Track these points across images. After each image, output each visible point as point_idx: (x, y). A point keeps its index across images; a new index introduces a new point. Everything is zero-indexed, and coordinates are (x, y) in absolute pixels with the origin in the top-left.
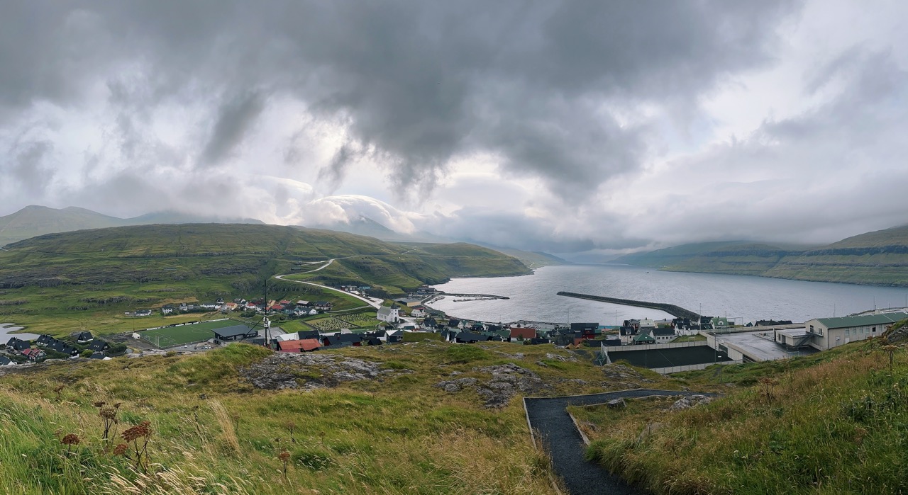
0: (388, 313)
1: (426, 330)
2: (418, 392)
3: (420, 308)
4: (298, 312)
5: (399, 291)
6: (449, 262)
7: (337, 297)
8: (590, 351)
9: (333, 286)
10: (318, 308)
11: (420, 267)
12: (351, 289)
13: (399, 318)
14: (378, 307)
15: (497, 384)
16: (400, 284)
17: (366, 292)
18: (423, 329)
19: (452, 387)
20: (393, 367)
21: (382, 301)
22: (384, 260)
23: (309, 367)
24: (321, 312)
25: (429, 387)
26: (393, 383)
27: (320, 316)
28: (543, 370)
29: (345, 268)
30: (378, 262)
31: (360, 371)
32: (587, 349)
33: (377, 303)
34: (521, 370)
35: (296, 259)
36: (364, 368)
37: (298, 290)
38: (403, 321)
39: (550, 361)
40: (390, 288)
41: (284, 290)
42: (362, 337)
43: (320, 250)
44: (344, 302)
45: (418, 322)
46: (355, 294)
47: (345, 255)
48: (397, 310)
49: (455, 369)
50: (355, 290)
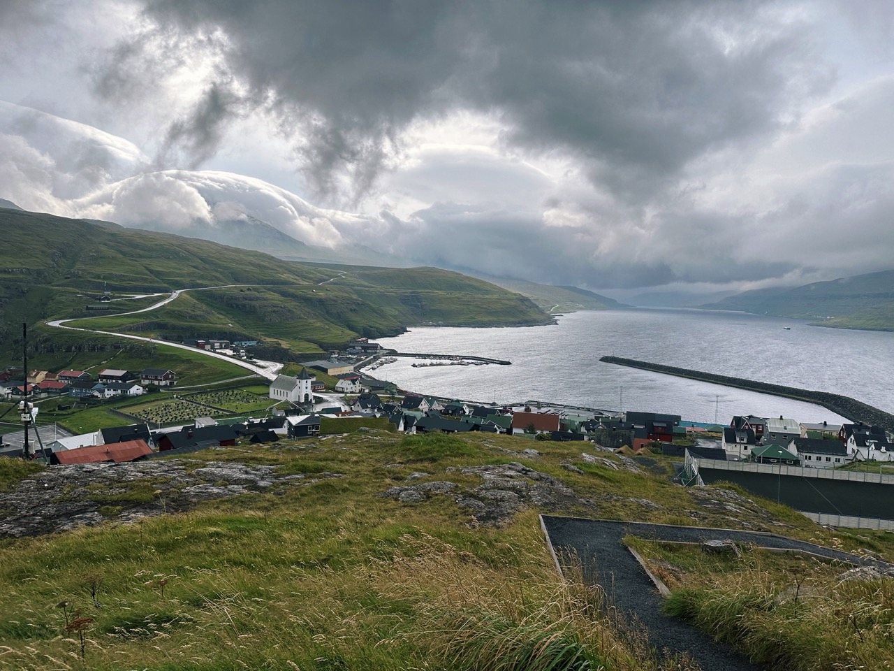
0: (291, 386)
1: (362, 414)
2: (351, 505)
3: (352, 378)
4: (102, 392)
5: (313, 349)
6: (404, 300)
7: (189, 361)
8: (663, 462)
9: (179, 340)
10: (147, 382)
11: (354, 307)
12: (217, 345)
13: (312, 395)
14: (273, 377)
15: (492, 492)
16: (315, 337)
17: (248, 350)
18: (357, 413)
19: (411, 495)
20: (303, 470)
21: (279, 366)
22: (283, 294)
23: (129, 486)
24: (152, 390)
25: (370, 497)
26: (303, 495)
27: (152, 397)
28: (574, 477)
29: (204, 307)
30: (273, 297)
31: (238, 482)
32: (656, 458)
33: (270, 370)
34: (535, 474)
35: (99, 287)
36: (244, 476)
37: (102, 349)
38: (319, 400)
39: (588, 465)
40: (296, 343)
41: (69, 350)
42: (239, 430)
43: (151, 272)
44: (202, 370)
45: (347, 401)
46: (226, 355)
47: (205, 282)
48: (309, 381)
49: (416, 470)
50: (226, 348)
